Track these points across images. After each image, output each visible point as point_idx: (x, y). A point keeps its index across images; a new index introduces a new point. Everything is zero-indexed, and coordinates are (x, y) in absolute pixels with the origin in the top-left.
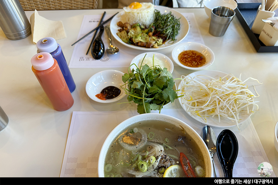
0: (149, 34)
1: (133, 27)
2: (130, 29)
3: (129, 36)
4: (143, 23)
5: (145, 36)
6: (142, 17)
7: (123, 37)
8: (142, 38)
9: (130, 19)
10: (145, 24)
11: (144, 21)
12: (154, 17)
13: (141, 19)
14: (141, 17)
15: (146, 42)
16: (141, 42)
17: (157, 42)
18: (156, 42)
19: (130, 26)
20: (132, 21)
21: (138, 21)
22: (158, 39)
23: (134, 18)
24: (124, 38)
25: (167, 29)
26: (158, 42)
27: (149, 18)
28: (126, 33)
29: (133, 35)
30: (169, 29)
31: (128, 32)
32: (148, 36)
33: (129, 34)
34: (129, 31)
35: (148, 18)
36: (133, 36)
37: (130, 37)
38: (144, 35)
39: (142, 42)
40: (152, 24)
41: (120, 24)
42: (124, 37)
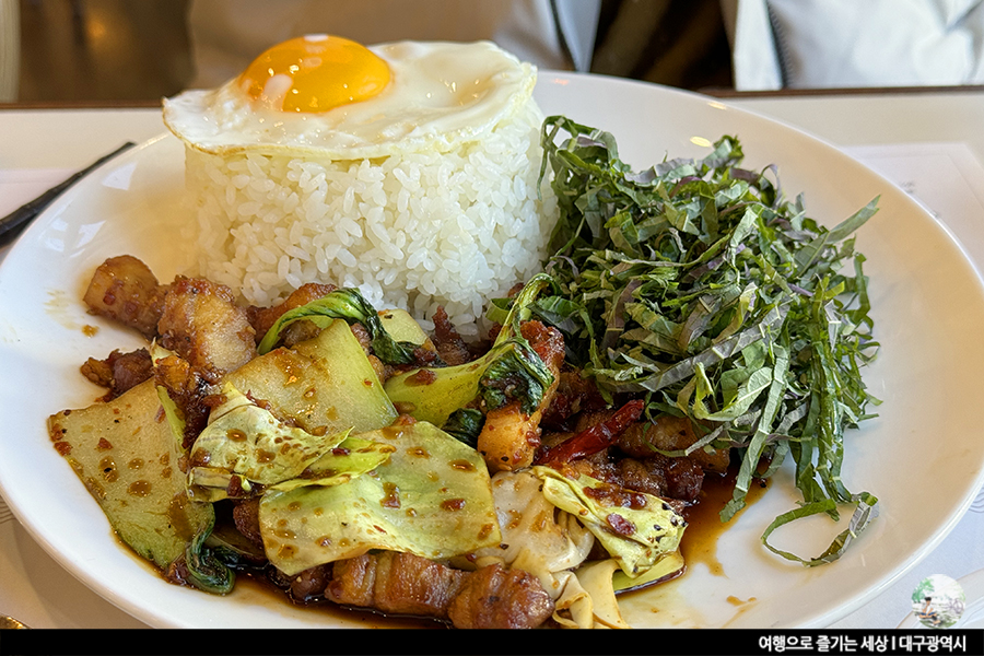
0: (486, 436)
1: (272, 336)
2: (238, 370)
3: (218, 462)
4: (403, 275)
5: (437, 464)
6: (391, 209)
7: (129, 477)
8: (391, 499)
9: (246, 235)
10: (430, 290)
11: (421, 257)
12: (539, 207)
13: (381, 233)
14: (376, 216)
15: (451, 547)
16: (376, 553)
17: (615, 545)
18: (598, 554)
19: (240, 322)
20: (264, 253)
21: (348, 259)
22: (625, 512)
23: (287, 221)
24: (140, 488)
25: (727, 365)
26: (628, 554)
27: (479, 223)
28: (174, 427)
29: (265, 457)
30: (750, 355)
31: (197, 412)
32: (483, 469)
33: (213, 438)
34: (221, 399)
35: (464, 222)
36: (267, 475)
37: (224, 481)
38: (420, 452)
39: (396, 556)
40: (527, 297)
41: (118, 284)
42: (151, 474)
